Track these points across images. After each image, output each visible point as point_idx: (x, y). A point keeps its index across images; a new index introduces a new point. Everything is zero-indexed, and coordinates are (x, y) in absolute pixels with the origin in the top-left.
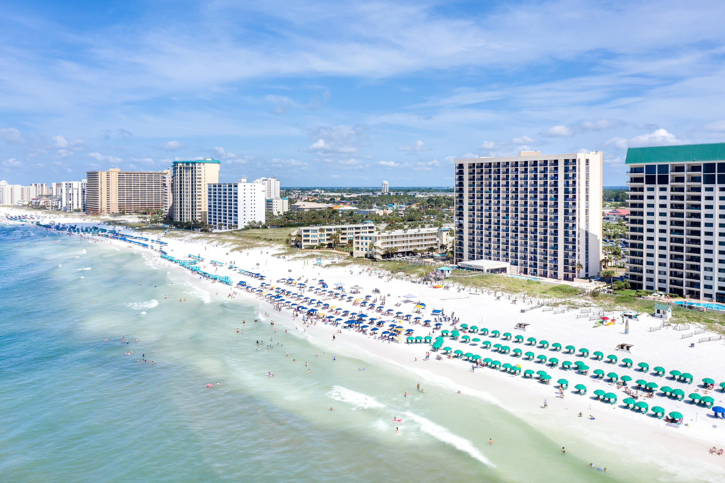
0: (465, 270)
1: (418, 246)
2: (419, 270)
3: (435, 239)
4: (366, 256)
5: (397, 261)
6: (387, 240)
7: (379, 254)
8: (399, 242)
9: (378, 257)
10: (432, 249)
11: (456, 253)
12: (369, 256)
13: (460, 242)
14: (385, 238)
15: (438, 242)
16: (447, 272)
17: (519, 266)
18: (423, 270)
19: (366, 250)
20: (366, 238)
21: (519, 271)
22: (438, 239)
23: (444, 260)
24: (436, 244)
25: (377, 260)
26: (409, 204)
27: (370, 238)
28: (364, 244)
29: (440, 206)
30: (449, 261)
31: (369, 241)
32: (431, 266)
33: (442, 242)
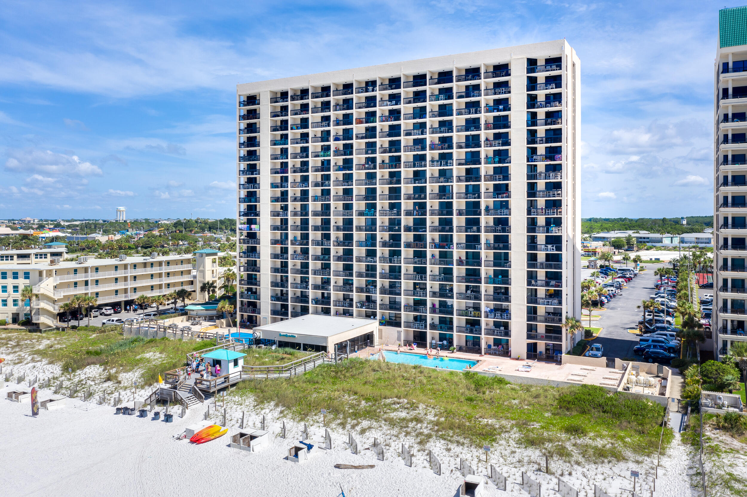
0: (274, 347)
1: (152, 288)
2: (148, 355)
3: (189, 272)
4: (15, 319)
5: (94, 330)
6: (72, 278)
7: (47, 312)
8: (106, 281)
9: (44, 320)
10: (183, 294)
11: (242, 302)
12: (22, 318)
13: (250, 277)
14: (68, 273)
15: (195, 277)
16: (231, 365)
17: (402, 329)
18: (158, 355)
19: (15, 305)
20: (15, 275)
21: (402, 338)
22: (194, 272)
23: (211, 319)
24: (192, 283)
25: (41, 327)
26: (150, 230)
27: (27, 275)
28: (10, 289)
29: (191, 231)
30: (224, 321)
31: (22, 282)
32: (180, 340)
33: (204, 277)
